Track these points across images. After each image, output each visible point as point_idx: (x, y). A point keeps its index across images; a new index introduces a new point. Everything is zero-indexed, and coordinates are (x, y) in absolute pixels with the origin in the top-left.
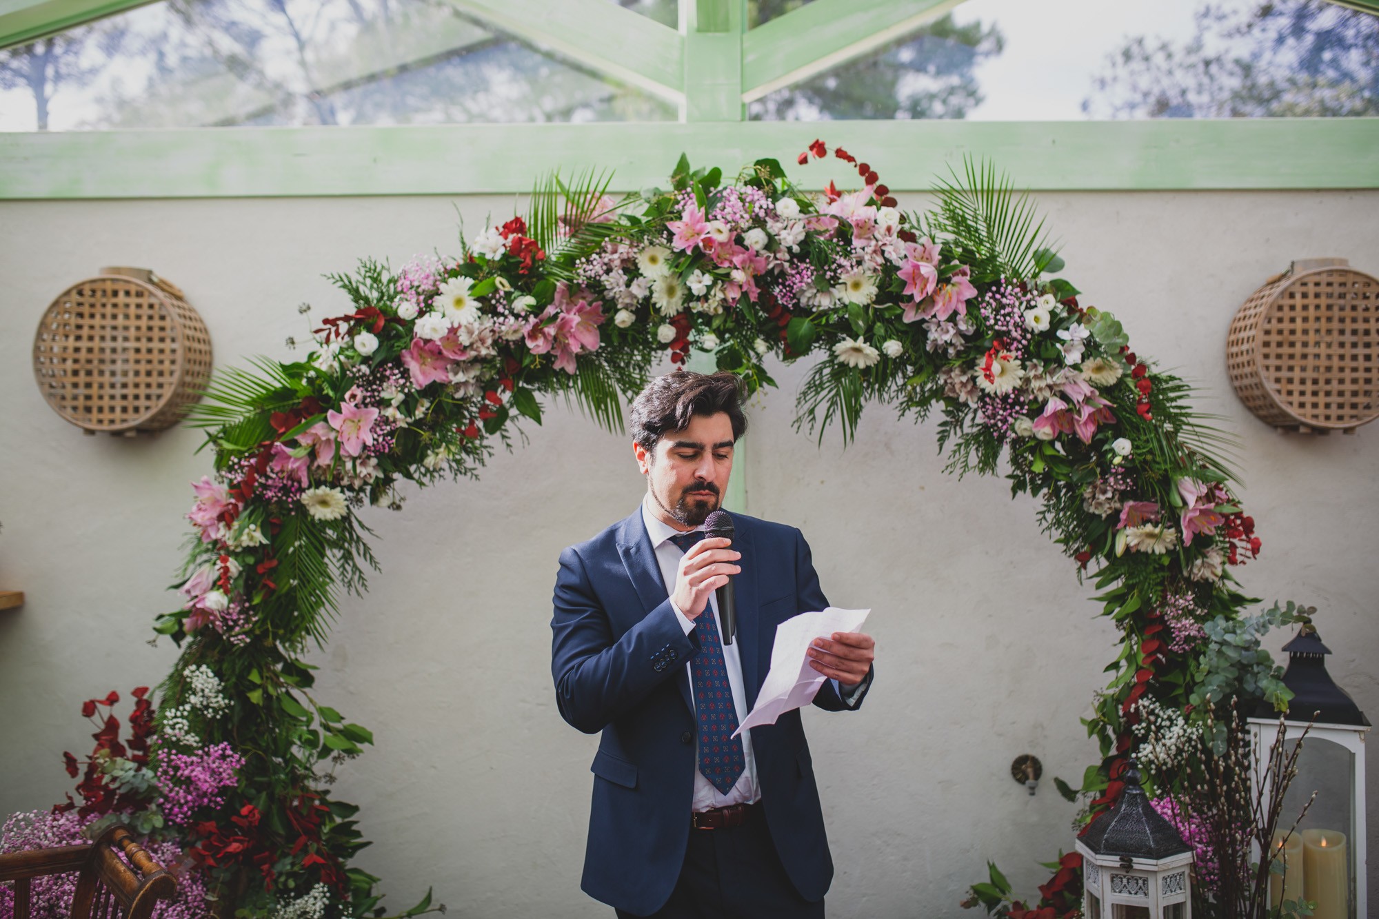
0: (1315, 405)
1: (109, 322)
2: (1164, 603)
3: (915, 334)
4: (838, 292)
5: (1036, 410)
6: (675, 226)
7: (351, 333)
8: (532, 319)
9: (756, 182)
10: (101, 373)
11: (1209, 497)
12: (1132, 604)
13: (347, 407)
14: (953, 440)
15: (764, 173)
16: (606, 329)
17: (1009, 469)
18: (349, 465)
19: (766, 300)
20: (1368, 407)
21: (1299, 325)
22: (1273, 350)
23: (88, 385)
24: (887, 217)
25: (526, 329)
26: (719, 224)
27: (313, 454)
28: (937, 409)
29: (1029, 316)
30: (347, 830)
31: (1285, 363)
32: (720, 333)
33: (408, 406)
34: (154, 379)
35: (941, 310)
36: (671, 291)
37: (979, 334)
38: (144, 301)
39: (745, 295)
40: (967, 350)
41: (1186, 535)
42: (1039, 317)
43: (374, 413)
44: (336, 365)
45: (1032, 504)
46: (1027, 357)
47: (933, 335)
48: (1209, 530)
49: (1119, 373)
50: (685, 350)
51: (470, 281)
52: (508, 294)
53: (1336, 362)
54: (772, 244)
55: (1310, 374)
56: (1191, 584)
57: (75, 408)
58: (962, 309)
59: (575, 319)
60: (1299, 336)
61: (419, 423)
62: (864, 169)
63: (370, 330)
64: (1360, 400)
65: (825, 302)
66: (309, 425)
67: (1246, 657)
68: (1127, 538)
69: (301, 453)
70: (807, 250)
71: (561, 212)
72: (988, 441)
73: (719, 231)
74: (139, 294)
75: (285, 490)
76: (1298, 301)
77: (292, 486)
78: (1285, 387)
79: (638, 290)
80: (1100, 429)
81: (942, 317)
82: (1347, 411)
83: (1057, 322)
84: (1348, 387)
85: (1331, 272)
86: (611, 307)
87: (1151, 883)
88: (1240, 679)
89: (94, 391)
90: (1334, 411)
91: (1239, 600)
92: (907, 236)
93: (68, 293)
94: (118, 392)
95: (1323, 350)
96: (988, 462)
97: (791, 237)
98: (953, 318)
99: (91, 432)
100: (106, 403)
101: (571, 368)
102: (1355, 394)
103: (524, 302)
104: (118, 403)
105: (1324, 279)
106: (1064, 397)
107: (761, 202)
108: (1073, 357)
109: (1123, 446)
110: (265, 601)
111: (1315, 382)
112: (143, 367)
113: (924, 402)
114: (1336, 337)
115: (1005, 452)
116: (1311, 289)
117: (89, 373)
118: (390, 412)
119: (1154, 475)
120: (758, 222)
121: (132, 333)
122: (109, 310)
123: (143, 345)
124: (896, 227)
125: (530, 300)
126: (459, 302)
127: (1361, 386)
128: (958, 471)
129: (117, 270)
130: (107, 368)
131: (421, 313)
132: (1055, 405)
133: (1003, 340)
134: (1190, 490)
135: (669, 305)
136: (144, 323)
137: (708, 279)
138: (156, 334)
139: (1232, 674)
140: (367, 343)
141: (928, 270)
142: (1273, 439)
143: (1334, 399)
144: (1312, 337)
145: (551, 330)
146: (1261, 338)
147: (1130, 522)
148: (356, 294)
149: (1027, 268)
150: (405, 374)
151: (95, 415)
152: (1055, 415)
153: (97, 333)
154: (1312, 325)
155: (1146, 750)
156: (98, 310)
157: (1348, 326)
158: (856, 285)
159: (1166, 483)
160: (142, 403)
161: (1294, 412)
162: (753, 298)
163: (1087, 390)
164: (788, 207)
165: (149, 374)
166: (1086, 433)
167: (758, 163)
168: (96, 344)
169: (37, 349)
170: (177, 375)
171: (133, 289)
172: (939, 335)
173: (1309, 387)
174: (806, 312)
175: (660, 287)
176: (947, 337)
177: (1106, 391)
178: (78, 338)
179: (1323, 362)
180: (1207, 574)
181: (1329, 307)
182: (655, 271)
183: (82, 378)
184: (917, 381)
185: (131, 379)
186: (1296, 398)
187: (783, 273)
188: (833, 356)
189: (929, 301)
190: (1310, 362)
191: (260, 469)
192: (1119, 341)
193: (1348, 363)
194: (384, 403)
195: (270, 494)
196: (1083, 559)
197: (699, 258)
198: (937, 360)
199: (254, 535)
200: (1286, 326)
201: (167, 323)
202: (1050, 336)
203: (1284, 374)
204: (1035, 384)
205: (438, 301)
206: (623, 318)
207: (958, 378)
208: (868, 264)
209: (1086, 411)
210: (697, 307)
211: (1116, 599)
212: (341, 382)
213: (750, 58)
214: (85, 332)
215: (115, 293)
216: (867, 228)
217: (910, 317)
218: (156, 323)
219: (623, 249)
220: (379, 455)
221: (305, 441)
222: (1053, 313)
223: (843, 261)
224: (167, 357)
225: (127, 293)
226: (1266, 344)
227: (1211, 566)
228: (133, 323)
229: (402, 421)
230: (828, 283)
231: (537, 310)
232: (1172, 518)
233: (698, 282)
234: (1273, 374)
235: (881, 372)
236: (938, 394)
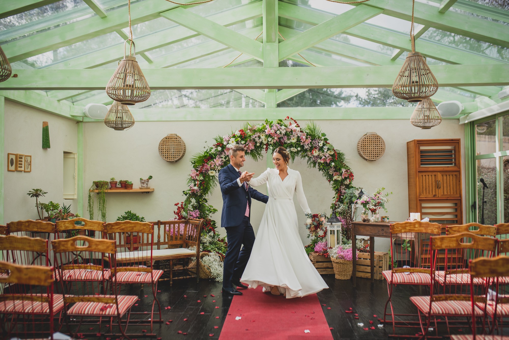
0: (369, 156)
1: (171, 143)
2: (340, 188)
3: (303, 146)
4: (291, 140)
5: (321, 158)
6: (266, 131)
7: (217, 147)
8: (244, 145)
9: (279, 124)
10: (170, 152)
11: (347, 171)
12: (336, 188)
13: (217, 158)
14: (309, 162)
15: (279, 122)
16: (255, 146)
17: (318, 167)
18: (216, 167)
19: (280, 141)
20: (378, 156)
21: (367, 143)
22: (362, 147)
23: (168, 154)
24: (298, 129)
25: (243, 146)
26: (273, 130)
27: (211, 166)
28: (307, 158)
29: (319, 144)
30: (214, 224)
31: (364, 149)
32: (273, 147)
33: (225, 158)
34: (179, 153)
35: (306, 143)
36: (265, 140)
37: (312, 147)
38: (177, 140)
39: (277, 141)
40: (310, 149)
41: (343, 177)
42: (321, 144)
43: (221, 159)
44: (215, 152)
45: (321, 172)
46: (319, 150)
47: (305, 147)
48: (347, 176)
49: (333, 152)
50: (267, 149)
51: (234, 139)
52: (241, 141)
53: (373, 149)
54: (281, 133)
55: (368, 151)
56: (345, 185)
57: (166, 158)
58: (309, 143)
59: (251, 144)
60: (367, 145)
61: (226, 161)
62: (295, 121)
63: (220, 146)
64: (377, 155)
65: (289, 142)
66: (211, 161)
67: (352, 195)
68: (335, 178)
69: (209, 165)
70: (286, 134)
71: (249, 128)
72: (315, 163)
73: (273, 131)
74: (176, 139)
75: (206, 171)
76: (367, 139)
77: (207, 170)
78: (364, 153)
79: (260, 140)
80: (331, 161)
81: (307, 144)
82: (374, 157)
83: (324, 145)
84: (375, 153)
85: (372, 135)
86: (256, 143)
87: (335, 226)
88: (351, 199)
89: (169, 155)
90: (372, 157)
91: (353, 187)
92: (302, 132)
93: (164, 138)
94: (173, 155)
95: (370, 147)
96: (314, 166)
97: (283, 132)
98: (308, 145)
99: (168, 161)
100: (171, 157)
101: (250, 152)
102: (376, 154)
103: (243, 142)
104: (173, 157)
105: (371, 136)
106: (325, 156)
107: (279, 127)
108: (326, 151)
109: (333, 164)
110: (203, 188)
111: (369, 152)
112: (177, 151)
113: (305, 157)
114: (373, 145)
115: (317, 165)
116: (369, 137)
117: (168, 152)
118: (223, 159)
119: (338, 168)
120: (278, 130)
121: (175, 145)
122: (171, 141)
123: (177, 147)
124: (299, 131)
125: (244, 142)
126: (233, 142)
127: (377, 153)
128: (310, 167)
129: (172, 134)
130: (171, 151)
131: (227, 144)
132: (323, 157)
133: (316, 148)
134: (343, 170)
135: (265, 142)
136: (177, 143)
137: (271, 139)
138: (179, 145)
139: (350, 198)
140: (220, 149)
141: (304, 137)
142: (365, 161)
143: (372, 155)
144: (369, 145)
145: (247, 146)
146: (361, 145)
147: (335, 175)
148: (217, 141)
149: (320, 135)
150: (225, 153)
151: (169, 159)
152: (323, 159)
153: (169, 145)
154: (369, 143)
155: (337, 210)
156: (169, 141)
157: (375, 143)
158: (294, 139)
159: (340, 169)
160: (177, 157)
161: (366, 157)
162: (278, 141)
163: (328, 155)
164: (283, 127)
165: (178, 152)
166: (328, 162)
167: (279, 120)
168: (169, 147)
169: (159, 148)
170: (183, 152)
171: (175, 138)
172: (306, 147)
173: (368, 153)
174: (286, 143)
175: (264, 140)
176: (307, 147)
177: (331, 155)
178: (166, 146)
179: (371, 149)
180: (347, 183)
181: (372, 140)
182: (263, 137)
183: (167, 153)
184: (303, 154)
185: (175, 153)
186: (366, 155)
187: (282, 137)
188: (290, 150)
189: (304, 142)
190: (368, 149)
191: (202, 168)
192: (332, 148)
193: (375, 149)
194: (222, 158)
195: (203, 171)
196: (329, 181)
197: (270, 136)
198: (306, 151)
199: (202, 178)
200: (365, 143)
201: (181, 143)
202: (322, 147)
203: (364, 151)
204: (320, 154)
205: (230, 142)
206: (258, 144)
207: (309, 153)
208: (295, 136)
209: (328, 158)
210: (269, 143)
211: (335, 187)
212: (215, 155)
213: (277, 97)
214: (167, 145)
215: (172, 138)
216: (295, 131)
217: (302, 144)
218: (179, 143)
219: (258, 134)
220: (221, 165)
221: (209, 163)
222: (323, 144)
223: (291, 136)
224: (181, 149)
225: (174, 138)
226: (361, 146)
227: (347, 182)
228: (175, 143)
229: (224, 160)
230: (289, 139)
231: (245, 143)
232: (341, 174)
233: (270, 139)
234: (362, 151)
235: (298, 152)
236: (307, 155)
